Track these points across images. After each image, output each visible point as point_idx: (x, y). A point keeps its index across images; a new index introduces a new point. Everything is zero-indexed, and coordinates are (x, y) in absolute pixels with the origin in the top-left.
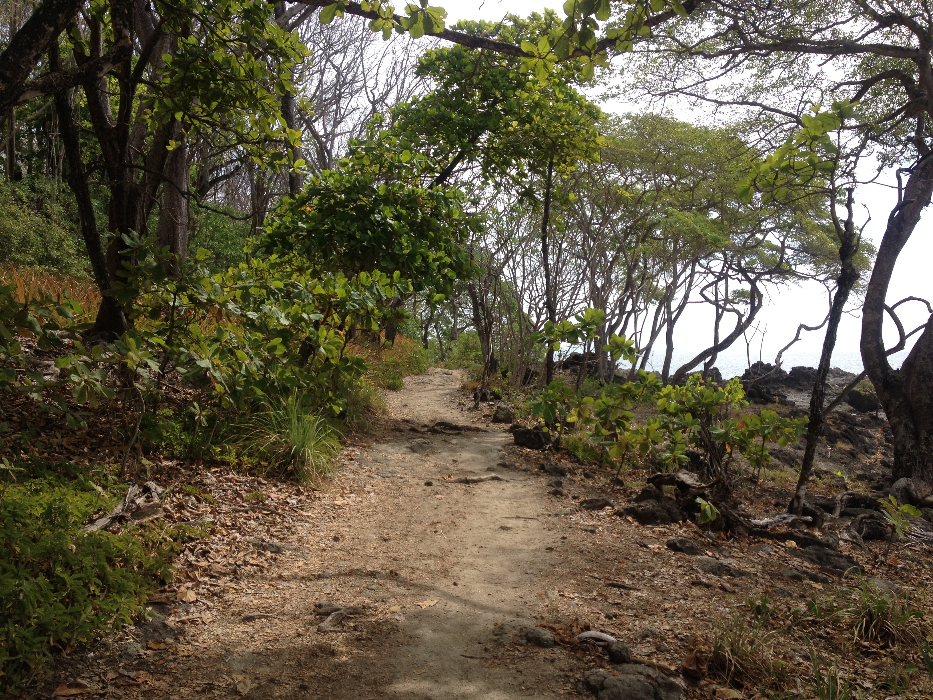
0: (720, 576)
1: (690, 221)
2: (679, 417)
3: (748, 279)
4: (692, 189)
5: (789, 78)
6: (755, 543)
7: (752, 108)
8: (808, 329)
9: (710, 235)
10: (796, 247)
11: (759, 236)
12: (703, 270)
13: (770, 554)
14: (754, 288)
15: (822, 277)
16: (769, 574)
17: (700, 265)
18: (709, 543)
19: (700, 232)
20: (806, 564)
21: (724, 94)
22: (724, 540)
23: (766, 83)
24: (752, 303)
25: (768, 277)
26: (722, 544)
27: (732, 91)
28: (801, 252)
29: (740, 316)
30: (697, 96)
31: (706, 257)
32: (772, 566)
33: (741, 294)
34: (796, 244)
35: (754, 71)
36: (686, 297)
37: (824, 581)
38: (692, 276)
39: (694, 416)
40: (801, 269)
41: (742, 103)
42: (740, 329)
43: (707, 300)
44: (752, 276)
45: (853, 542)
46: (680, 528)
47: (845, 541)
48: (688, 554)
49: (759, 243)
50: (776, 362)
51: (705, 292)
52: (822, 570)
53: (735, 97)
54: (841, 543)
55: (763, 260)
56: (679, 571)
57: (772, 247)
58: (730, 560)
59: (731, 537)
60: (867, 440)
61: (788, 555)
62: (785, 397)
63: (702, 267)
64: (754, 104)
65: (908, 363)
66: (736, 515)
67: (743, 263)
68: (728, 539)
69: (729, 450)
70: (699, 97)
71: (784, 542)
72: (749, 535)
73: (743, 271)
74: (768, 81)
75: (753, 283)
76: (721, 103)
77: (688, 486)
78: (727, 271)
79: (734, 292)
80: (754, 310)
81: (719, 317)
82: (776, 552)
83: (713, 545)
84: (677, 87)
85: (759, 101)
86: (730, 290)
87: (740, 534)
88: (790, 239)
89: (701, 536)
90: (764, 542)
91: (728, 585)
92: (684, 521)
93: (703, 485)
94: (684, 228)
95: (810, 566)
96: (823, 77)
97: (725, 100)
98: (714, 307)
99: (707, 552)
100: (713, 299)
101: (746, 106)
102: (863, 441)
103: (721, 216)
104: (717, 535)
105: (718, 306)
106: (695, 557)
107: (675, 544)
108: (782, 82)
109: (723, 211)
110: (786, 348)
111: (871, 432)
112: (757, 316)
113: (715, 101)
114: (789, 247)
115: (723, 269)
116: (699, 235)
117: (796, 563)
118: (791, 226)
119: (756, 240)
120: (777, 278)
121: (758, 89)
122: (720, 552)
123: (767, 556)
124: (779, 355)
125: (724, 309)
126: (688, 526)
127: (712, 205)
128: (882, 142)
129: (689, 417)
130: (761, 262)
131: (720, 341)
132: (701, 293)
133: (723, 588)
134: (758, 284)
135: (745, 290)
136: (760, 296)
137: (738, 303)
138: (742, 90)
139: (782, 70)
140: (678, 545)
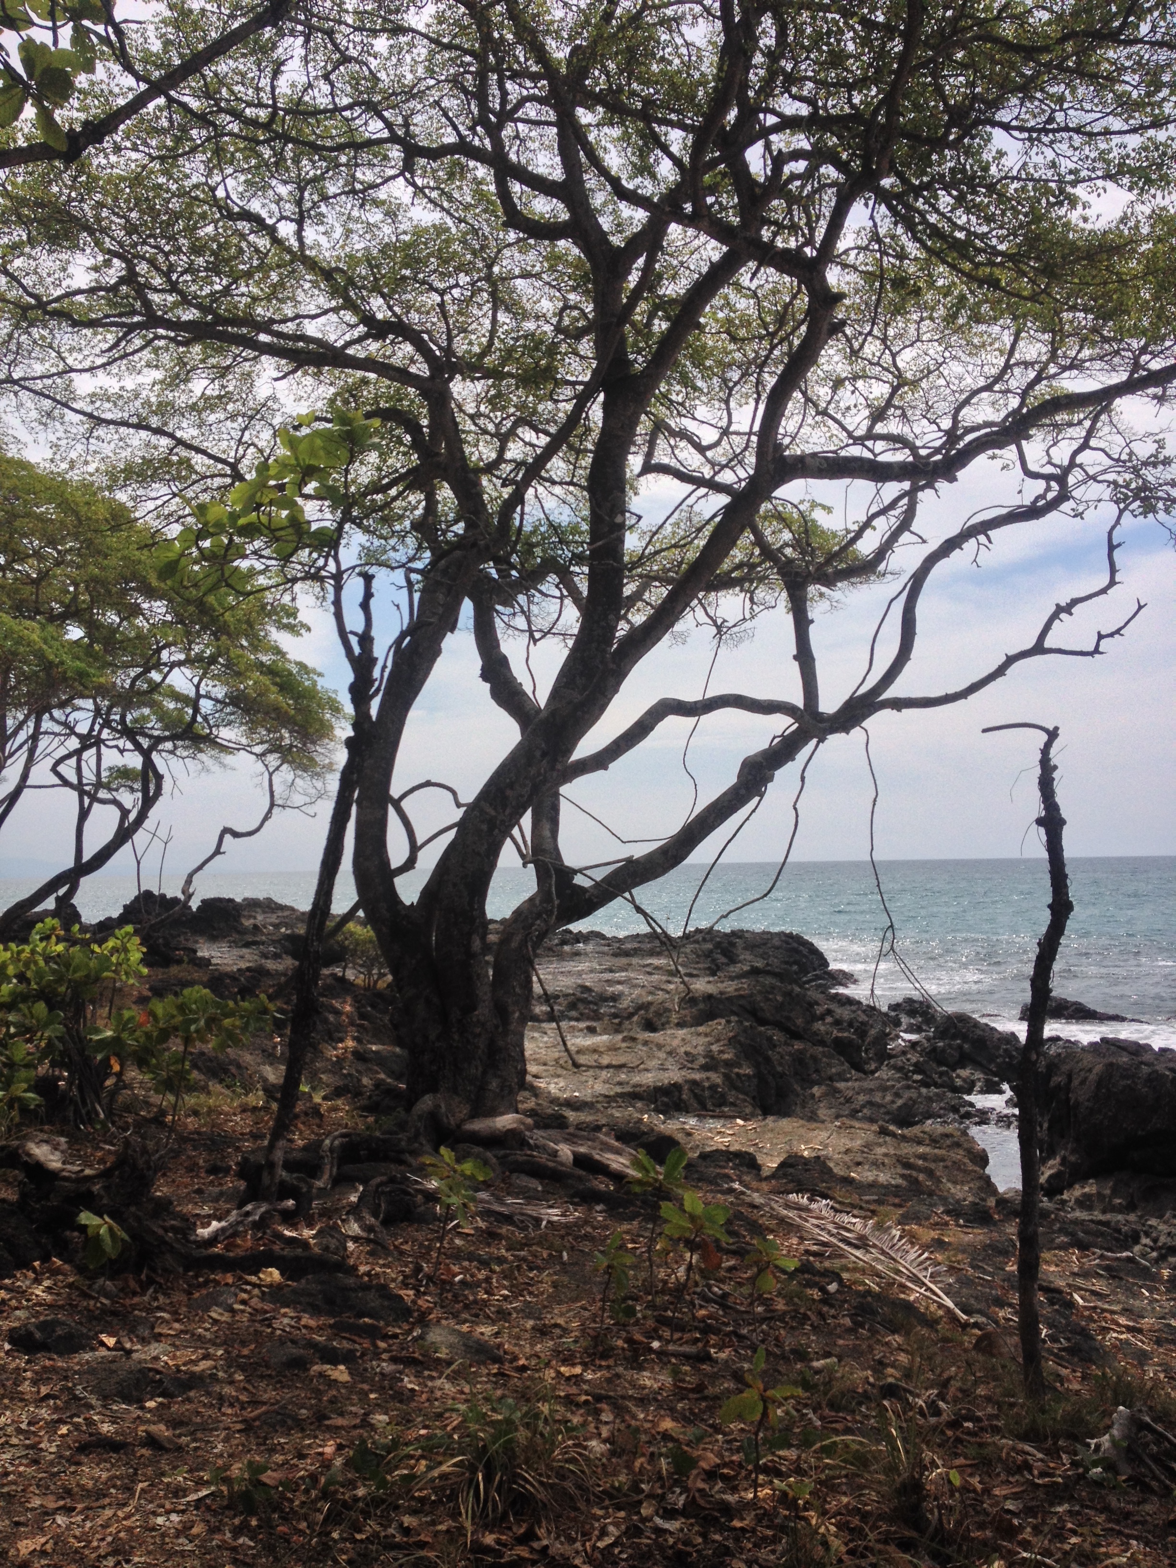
0: (140, 1402)
1: (35, 637)
2: (19, 1010)
3: (138, 747)
4: (36, 582)
5: (220, 397)
6: (200, 1286)
7: (154, 439)
8: (236, 835)
9: (73, 664)
10: (220, 696)
11: (156, 676)
12: (57, 729)
13: (233, 1311)
14: (148, 764)
15: (258, 749)
16: (242, 1368)
17: (52, 718)
18: (104, 1310)
19: (52, 657)
20: (306, 1320)
21: (107, 405)
22: (135, 1294)
23: (181, 399)
24: (145, 790)
25: (169, 745)
26: (134, 1307)
27: (120, 403)
28: (226, 705)
29: (125, 813)
30: (54, 400)
31: (62, 705)
32: (243, 1343)
33: (124, 773)
34: (220, 692)
35: (158, 375)
36: (25, 776)
37: (347, 1358)
38: (35, 738)
39: (51, 1007)
40: (226, 734)
41: (138, 426)
42: (124, 835)
43: (66, 783)
44: (145, 743)
45: (369, 1241)
46: (37, 1281)
47: (356, 1239)
48: (60, 1354)
49: (155, 687)
50: (183, 892)
51: (61, 768)
52: (338, 1329)
53: (126, 415)
54: (351, 1245)
55: (163, 716)
56: (44, 1413)
57: (177, 696)
58: (155, 1349)
59: (151, 1282)
60: (331, 1018)
61: (268, 1306)
62: (195, 951)
63: (58, 722)
64: (158, 431)
65: (428, 893)
66: (160, 1232)
67: (129, 718)
68: (144, 1288)
69: (116, 1068)
70: (59, 402)
71: (256, 1274)
72: (187, 1269)
73: (129, 733)
74: (184, 398)
75: (146, 755)
76: (100, 421)
77: (54, 1175)
78: (100, 732)
79: (110, 769)
80: (148, 802)
81: (84, 814)
82: (244, 1302)
83: (114, 1313)
84: (15, 376)
85: (169, 429)
86: (104, 765)
87: (165, 1270)
88: (210, 683)
89: (86, 1296)
90: (217, 1283)
91: (161, 1430)
92: (45, 1259)
93: (88, 1172)
94: (22, 649)
95: (312, 1323)
96: (275, 407)
97: (108, 416)
98: (75, 794)
99: (104, 1337)
100: (74, 779)
101: (144, 434)
102: (326, 1021)
103: (88, 634)
104: (120, 1283)
105: (82, 793)
106: (77, 1358)
107: (30, 1334)
108: (209, 403)
109: (92, 626)
110: (200, 868)
111: (336, 1003)
112: (151, 813)
113: (90, 416)
114: (208, 696)
115: (92, 729)
116: (51, 663)
117: (286, 1321)
118: (213, 660)
119: (150, 681)
120: (185, 748)
121: (164, 408)
122: (132, 1331)
123: (226, 1317)
124: (189, 881)
125: (94, 799)
126: (55, 1272)
127: (73, 613)
128: (367, 530)
129: (41, 1008)
130: (160, 719)
131: (87, 856)
132: (54, 770)
133: (152, 1441)
134: (155, 756)
135: (131, 765)
136: (159, 778)
137: (117, 790)
138: (138, 403)
139: (207, 382)
140: (38, 1335)
